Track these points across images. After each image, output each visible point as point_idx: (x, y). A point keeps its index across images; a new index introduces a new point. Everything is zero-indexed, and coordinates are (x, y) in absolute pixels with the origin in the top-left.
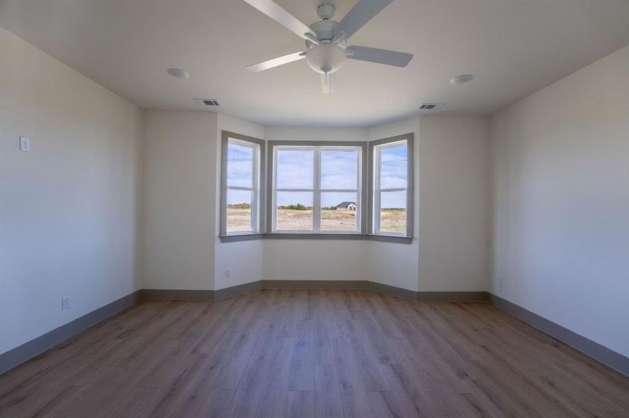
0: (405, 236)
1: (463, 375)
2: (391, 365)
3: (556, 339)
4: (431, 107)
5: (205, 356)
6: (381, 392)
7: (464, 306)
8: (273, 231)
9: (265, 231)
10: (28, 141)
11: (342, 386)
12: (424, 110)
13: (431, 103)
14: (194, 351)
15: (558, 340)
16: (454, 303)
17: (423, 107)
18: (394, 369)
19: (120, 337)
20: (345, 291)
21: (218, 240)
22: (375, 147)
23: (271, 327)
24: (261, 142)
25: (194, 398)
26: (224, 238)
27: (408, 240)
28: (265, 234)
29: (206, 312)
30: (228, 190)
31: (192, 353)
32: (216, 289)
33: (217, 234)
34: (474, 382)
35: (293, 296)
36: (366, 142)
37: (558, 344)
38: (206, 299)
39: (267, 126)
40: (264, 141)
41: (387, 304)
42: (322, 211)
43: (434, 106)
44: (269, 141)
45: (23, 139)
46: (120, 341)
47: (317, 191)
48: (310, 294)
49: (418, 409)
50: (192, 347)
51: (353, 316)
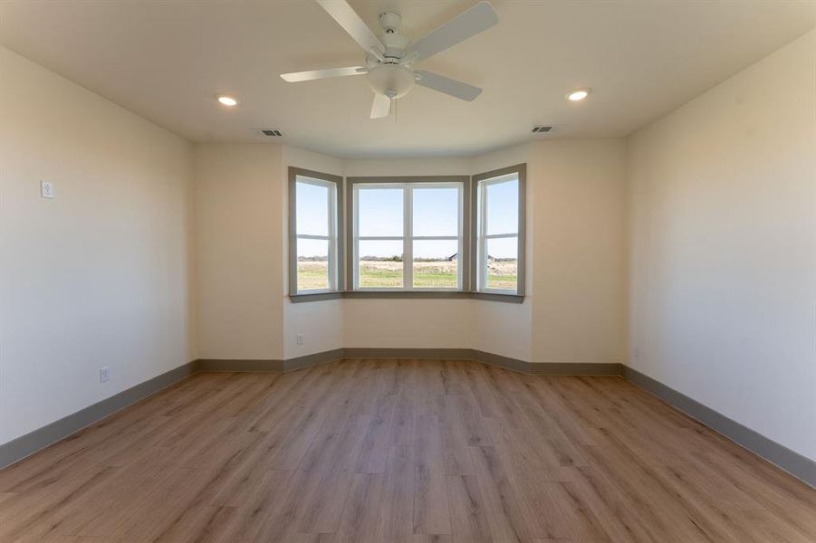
0: (516, 293)
1: (567, 461)
2: (482, 448)
3: (700, 424)
4: (546, 129)
5: (264, 434)
6: (462, 477)
7: (591, 381)
8: (355, 288)
9: (346, 289)
10: (51, 185)
11: (417, 469)
12: (536, 133)
13: (545, 124)
14: (253, 429)
15: (702, 425)
16: (576, 377)
17: (536, 129)
18: (484, 452)
19: (168, 414)
20: (443, 362)
21: (286, 301)
22: (479, 182)
23: (347, 402)
24: (337, 180)
25: (246, 479)
26: (295, 298)
27: (519, 298)
28: (344, 293)
29: (271, 385)
30: (298, 240)
31: (250, 431)
32: (285, 358)
33: (286, 292)
34: (579, 469)
35: (378, 367)
36: (469, 177)
37: (701, 429)
38: (272, 370)
39: (345, 158)
40: (342, 178)
41: (492, 377)
42: (415, 264)
43: (550, 128)
44: (348, 178)
45: (44, 184)
46: (169, 418)
47: (408, 239)
48: (399, 365)
49: (502, 497)
50: (251, 425)
51: (447, 391)
